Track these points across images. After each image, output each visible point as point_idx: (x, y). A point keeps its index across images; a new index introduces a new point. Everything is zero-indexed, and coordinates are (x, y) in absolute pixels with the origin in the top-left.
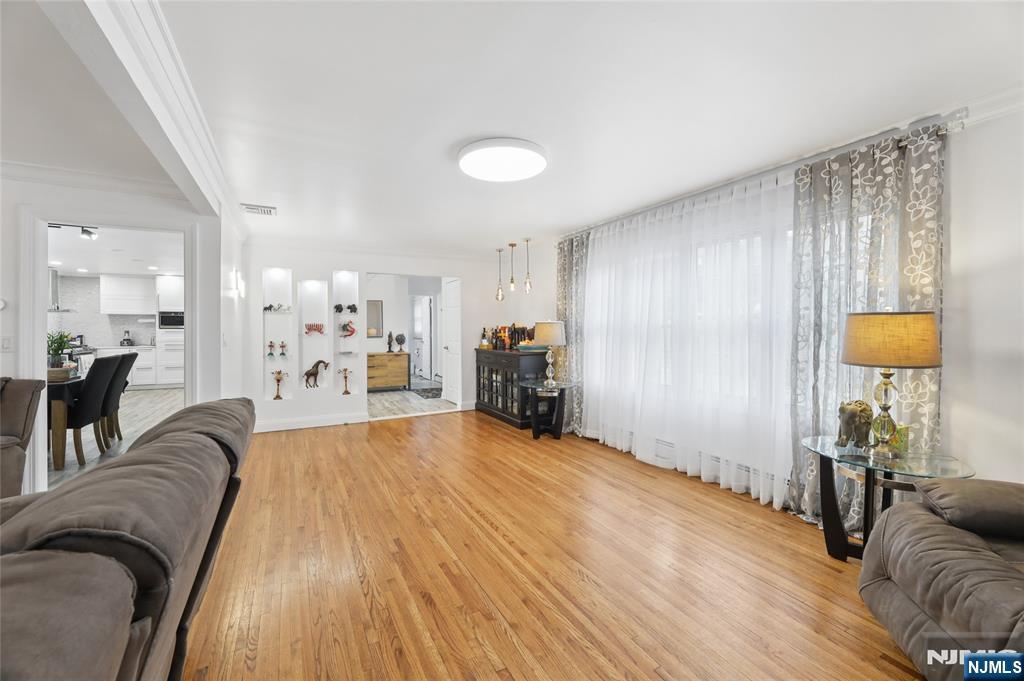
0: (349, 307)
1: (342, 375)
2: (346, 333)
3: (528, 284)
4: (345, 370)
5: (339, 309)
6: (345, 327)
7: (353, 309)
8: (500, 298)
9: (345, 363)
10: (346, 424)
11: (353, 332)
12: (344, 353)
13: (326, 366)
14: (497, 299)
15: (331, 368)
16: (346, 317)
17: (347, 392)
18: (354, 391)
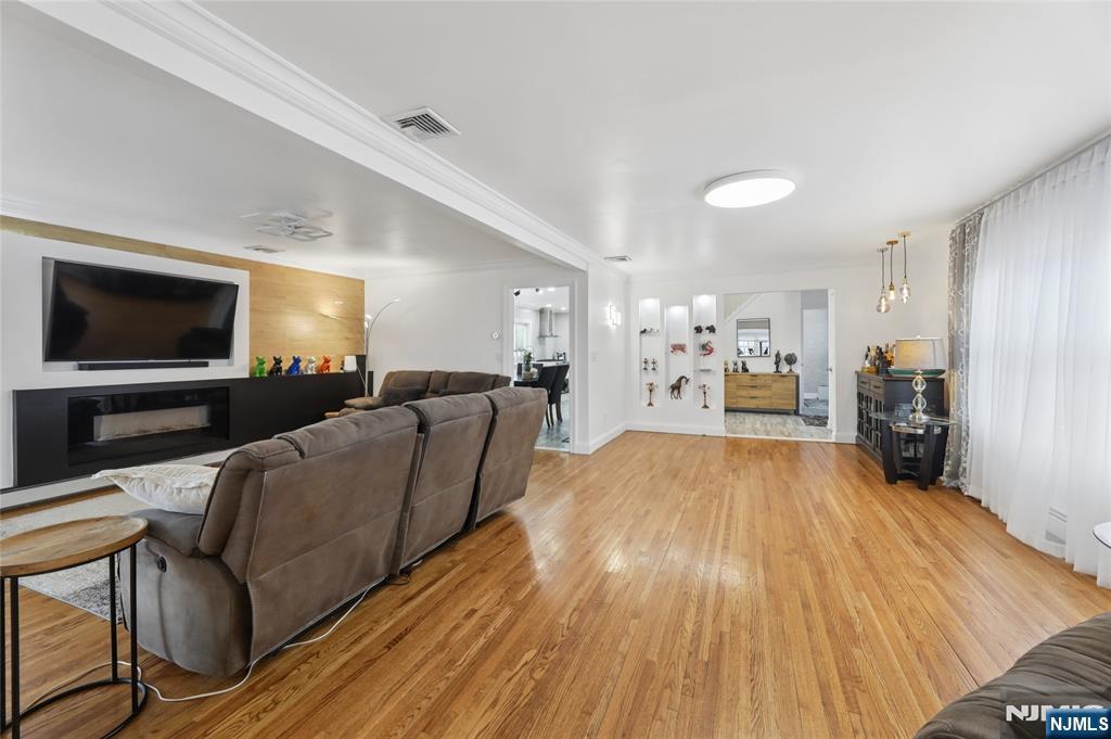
0: (708, 328)
1: (702, 391)
2: (705, 352)
3: (905, 291)
4: (704, 386)
5: (698, 330)
6: (704, 347)
7: (712, 329)
8: (883, 309)
9: (705, 379)
10: (704, 436)
11: (711, 351)
12: (703, 371)
13: (687, 381)
14: (879, 311)
15: (691, 383)
16: (706, 337)
17: (706, 407)
18: (713, 406)
